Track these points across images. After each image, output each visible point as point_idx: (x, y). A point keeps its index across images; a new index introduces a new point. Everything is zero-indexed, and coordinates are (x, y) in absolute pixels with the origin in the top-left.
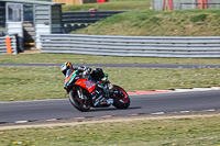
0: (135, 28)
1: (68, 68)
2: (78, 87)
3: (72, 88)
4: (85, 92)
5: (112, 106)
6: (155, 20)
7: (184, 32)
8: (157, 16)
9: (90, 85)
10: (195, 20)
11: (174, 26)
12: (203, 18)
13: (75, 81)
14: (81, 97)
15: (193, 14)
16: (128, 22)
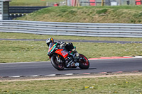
0: (59, 17)
1: (51, 41)
2: (57, 54)
3: (53, 55)
4: (61, 57)
5: (78, 68)
6: (72, 12)
7: (93, 21)
8: (74, 10)
9: (64, 54)
10: (99, 13)
11: (85, 17)
12: (105, 11)
13: (55, 50)
14: (59, 61)
15: (98, 9)
16: (54, 13)
